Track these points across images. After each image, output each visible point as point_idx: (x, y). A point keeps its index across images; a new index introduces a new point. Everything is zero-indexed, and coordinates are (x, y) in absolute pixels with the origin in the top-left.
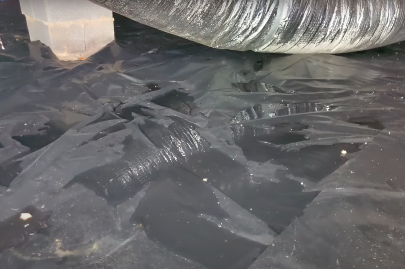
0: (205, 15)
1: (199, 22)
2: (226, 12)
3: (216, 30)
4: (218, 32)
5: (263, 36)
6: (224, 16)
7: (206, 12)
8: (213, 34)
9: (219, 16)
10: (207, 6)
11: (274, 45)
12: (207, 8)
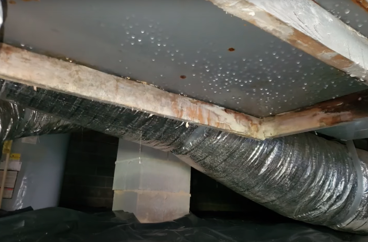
0: (292, 177)
1: (286, 183)
2: (311, 175)
3: (302, 194)
4: (304, 197)
5: (348, 206)
6: (309, 180)
7: (294, 173)
8: (299, 198)
9: (305, 179)
10: (295, 168)
11: (360, 219)
12: (294, 170)
